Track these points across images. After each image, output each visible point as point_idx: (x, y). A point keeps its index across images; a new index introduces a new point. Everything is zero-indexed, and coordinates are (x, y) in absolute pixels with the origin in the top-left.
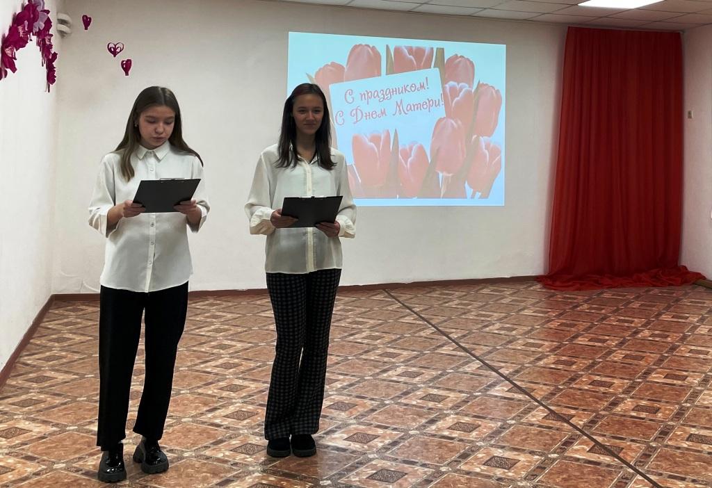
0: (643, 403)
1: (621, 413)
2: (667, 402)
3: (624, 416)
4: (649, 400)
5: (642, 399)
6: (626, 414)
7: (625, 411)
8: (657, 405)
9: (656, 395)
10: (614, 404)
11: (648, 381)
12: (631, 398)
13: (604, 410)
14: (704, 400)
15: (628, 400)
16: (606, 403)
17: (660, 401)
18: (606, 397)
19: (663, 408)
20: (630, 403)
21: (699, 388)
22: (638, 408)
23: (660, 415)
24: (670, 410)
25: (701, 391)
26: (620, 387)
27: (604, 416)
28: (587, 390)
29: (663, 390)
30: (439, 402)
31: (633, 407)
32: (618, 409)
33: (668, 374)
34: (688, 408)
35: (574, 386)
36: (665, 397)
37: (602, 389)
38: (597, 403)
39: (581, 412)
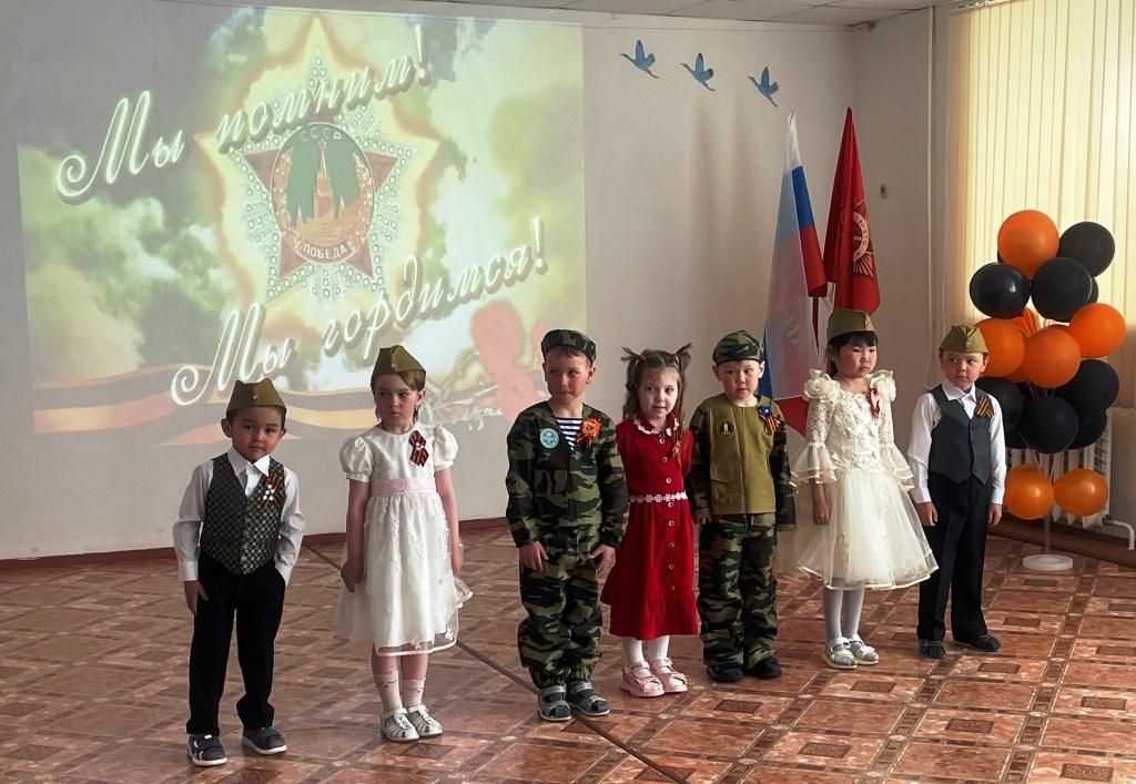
0: (818, 738)
1: (779, 760)
2: (861, 735)
3: (786, 765)
4: (828, 732)
5: (815, 731)
6: (790, 760)
7: (786, 756)
8: (842, 741)
9: (840, 723)
10: (765, 743)
11: (823, 698)
12: (795, 730)
13: (747, 756)
14: (929, 727)
15: (790, 734)
16: (750, 743)
17: (848, 734)
18: (749, 732)
19: (855, 745)
20: (794, 740)
21: (918, 706)
22: (809, 749)
23: (851, 759)
24: (868, 749)
25: (922, 711)
26: (771, 710)
27: (749, 767)
28: (711, 719)
29: (853, 712)
30: (437, 759)
31: (800, 748)
32: (773, 754)
33: (858, 682)
34: (902, 744)
35: (688, 713)
36: (857, 725)
37: (740, 717)
38: (733, 743)
39: (704, 762)
